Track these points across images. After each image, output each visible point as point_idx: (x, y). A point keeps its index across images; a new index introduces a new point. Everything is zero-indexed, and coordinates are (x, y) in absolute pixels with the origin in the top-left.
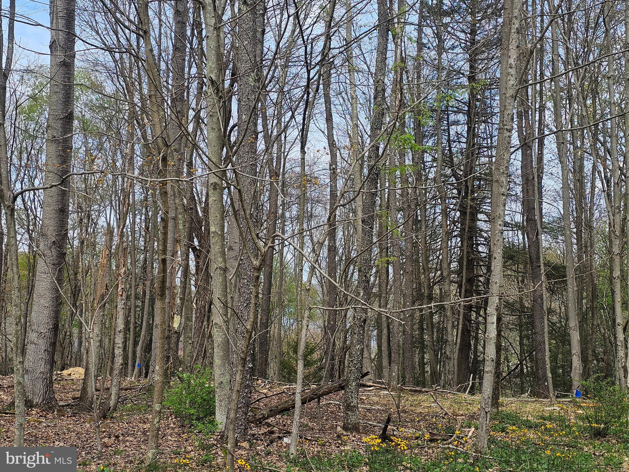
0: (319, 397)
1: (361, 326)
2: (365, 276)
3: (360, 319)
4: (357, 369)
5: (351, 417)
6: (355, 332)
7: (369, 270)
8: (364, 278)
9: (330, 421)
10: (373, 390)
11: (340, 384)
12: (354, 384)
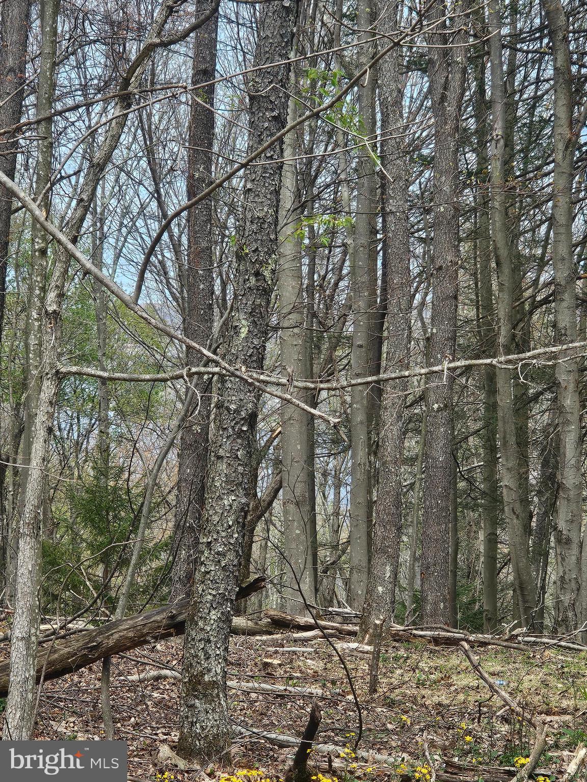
0: (106, 656)
1: (240, 433)
2: (257, 274)
3: (237, 411)
4: (224, 569)
5: (202, 716)
6: (221, 452)
7: (269, 253)
8: (253, 280)
9: (148, 731)
10: (315, 637)
11: (173, 617)
12: (214, 615)
